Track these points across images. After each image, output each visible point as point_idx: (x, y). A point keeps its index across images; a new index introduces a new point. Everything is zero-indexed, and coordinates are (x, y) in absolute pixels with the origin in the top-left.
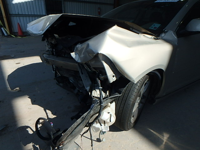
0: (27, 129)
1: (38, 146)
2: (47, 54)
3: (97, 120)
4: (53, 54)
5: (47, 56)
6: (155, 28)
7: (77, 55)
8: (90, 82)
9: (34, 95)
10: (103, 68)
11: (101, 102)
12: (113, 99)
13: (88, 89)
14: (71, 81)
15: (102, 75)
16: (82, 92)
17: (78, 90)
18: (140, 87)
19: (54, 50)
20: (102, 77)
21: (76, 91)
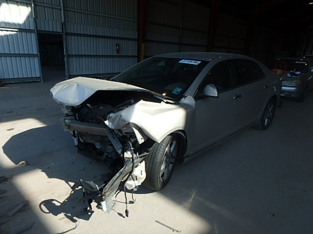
0: (53, 202)
1: (70, 215)
2: (69, 120)
3: (131, 177)
4: (76, 119)
5: (70, 121)
6: (177, 92)
7: (111, 123)
8: (121, 146)
9: (49, 168)
10: (134, 133)
11: (133, 160)
12: (143, 158)
13: (120, 152)
14: (97, 147)
15: (133, 138)
16: (111, 158)
17: (107, 156)
18: (165, 147)
19: (77, 115)
20: (132, 140)
21: (104, 157)
